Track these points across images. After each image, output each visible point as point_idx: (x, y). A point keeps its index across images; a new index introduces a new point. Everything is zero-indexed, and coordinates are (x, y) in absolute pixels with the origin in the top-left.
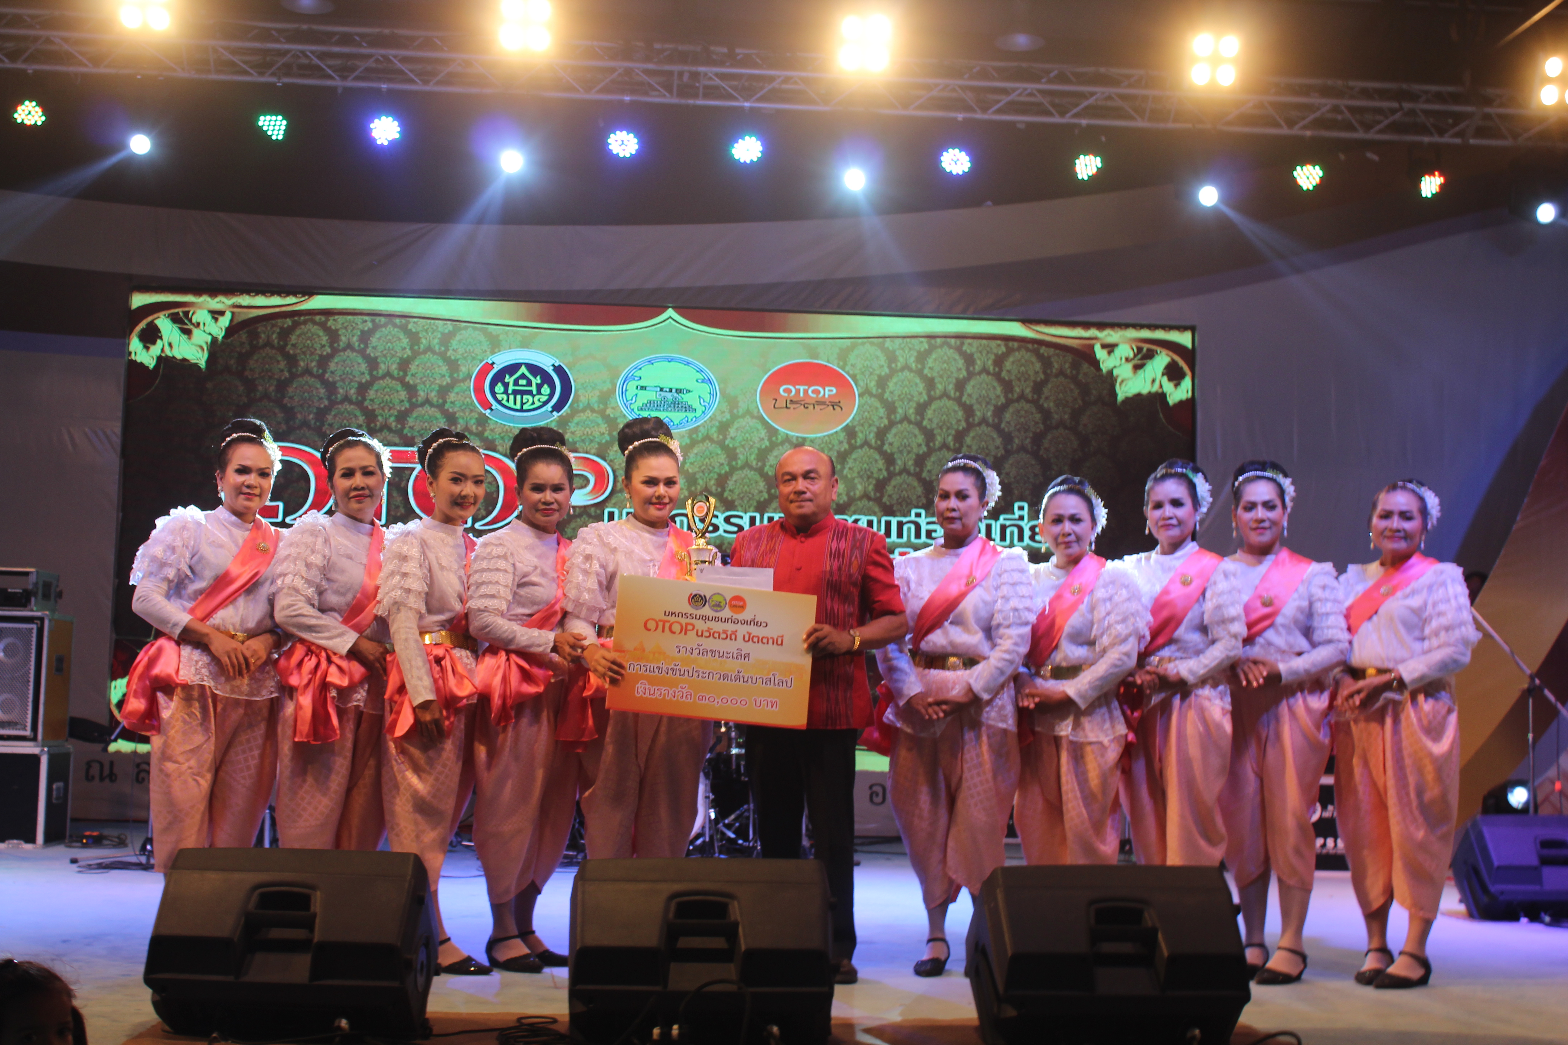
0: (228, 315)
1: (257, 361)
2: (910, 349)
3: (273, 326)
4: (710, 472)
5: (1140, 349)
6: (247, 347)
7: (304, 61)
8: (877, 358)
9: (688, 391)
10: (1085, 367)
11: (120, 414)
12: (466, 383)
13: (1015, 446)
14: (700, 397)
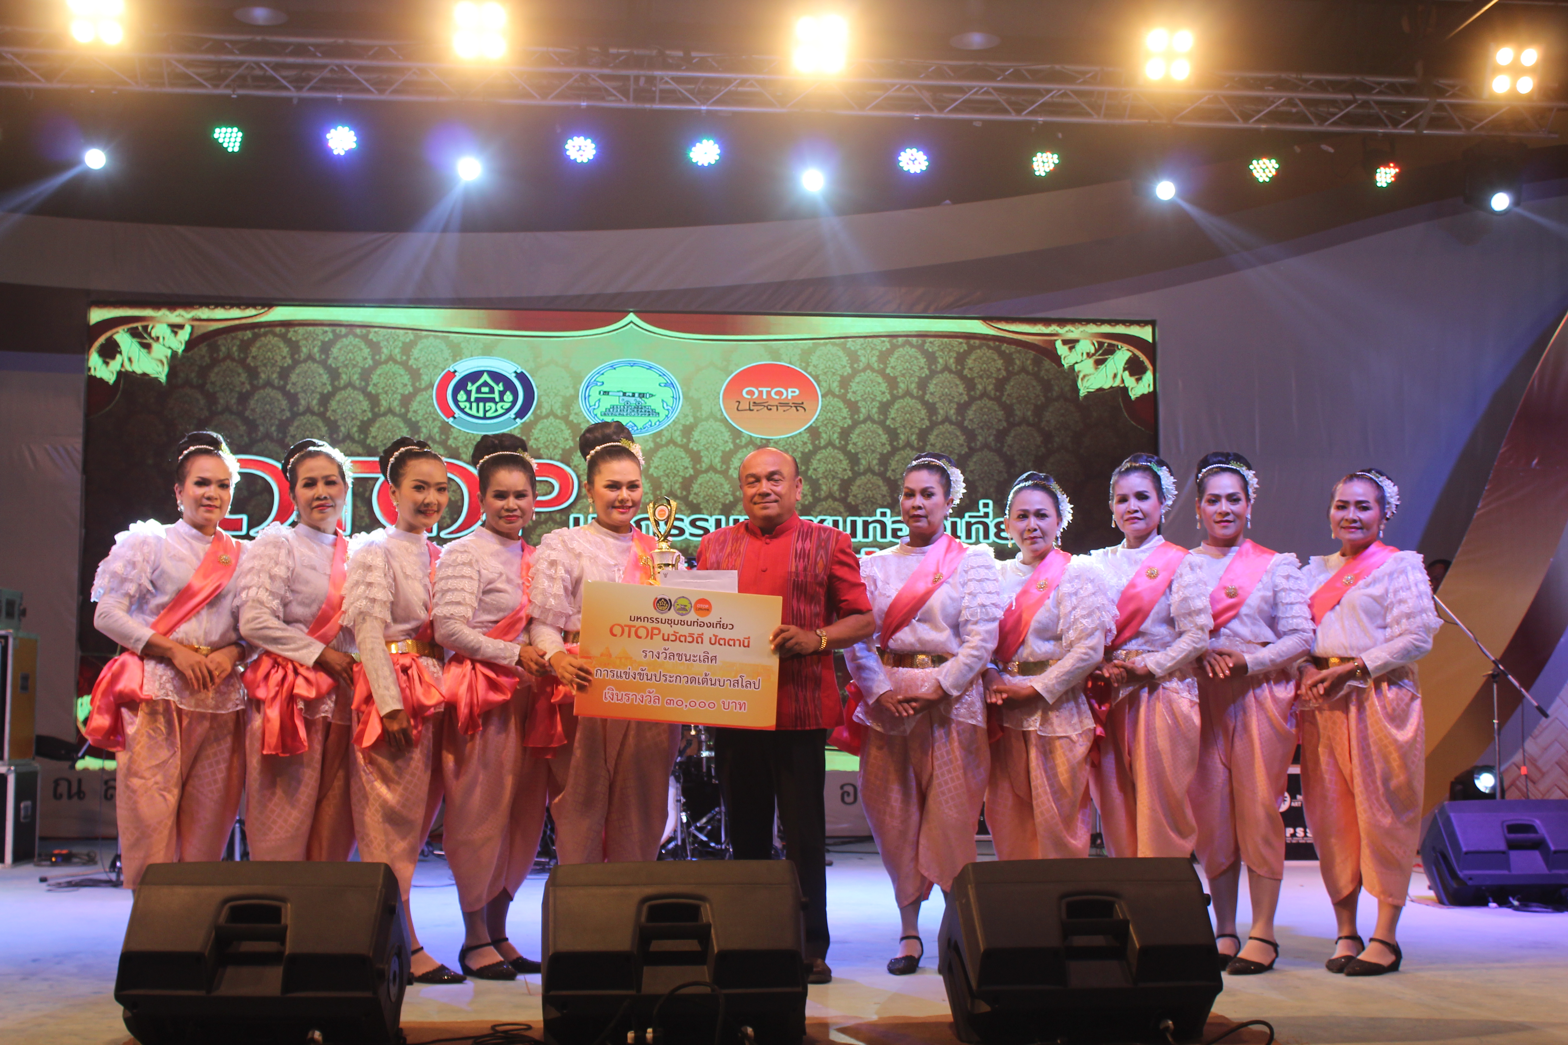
0: (188, 329)
1: (217, 374)
2: (872, 349)
3: (233, 338)
4: (675, 476)
5: (1101, 344)
6: (207, 360)
7: (258, 72)
8: (840, 358)
9: (652, 395)
10: (1047, 363)
11: (81, 430)
12: (428, 392)
13: (978, 443)
14: (663, 401)
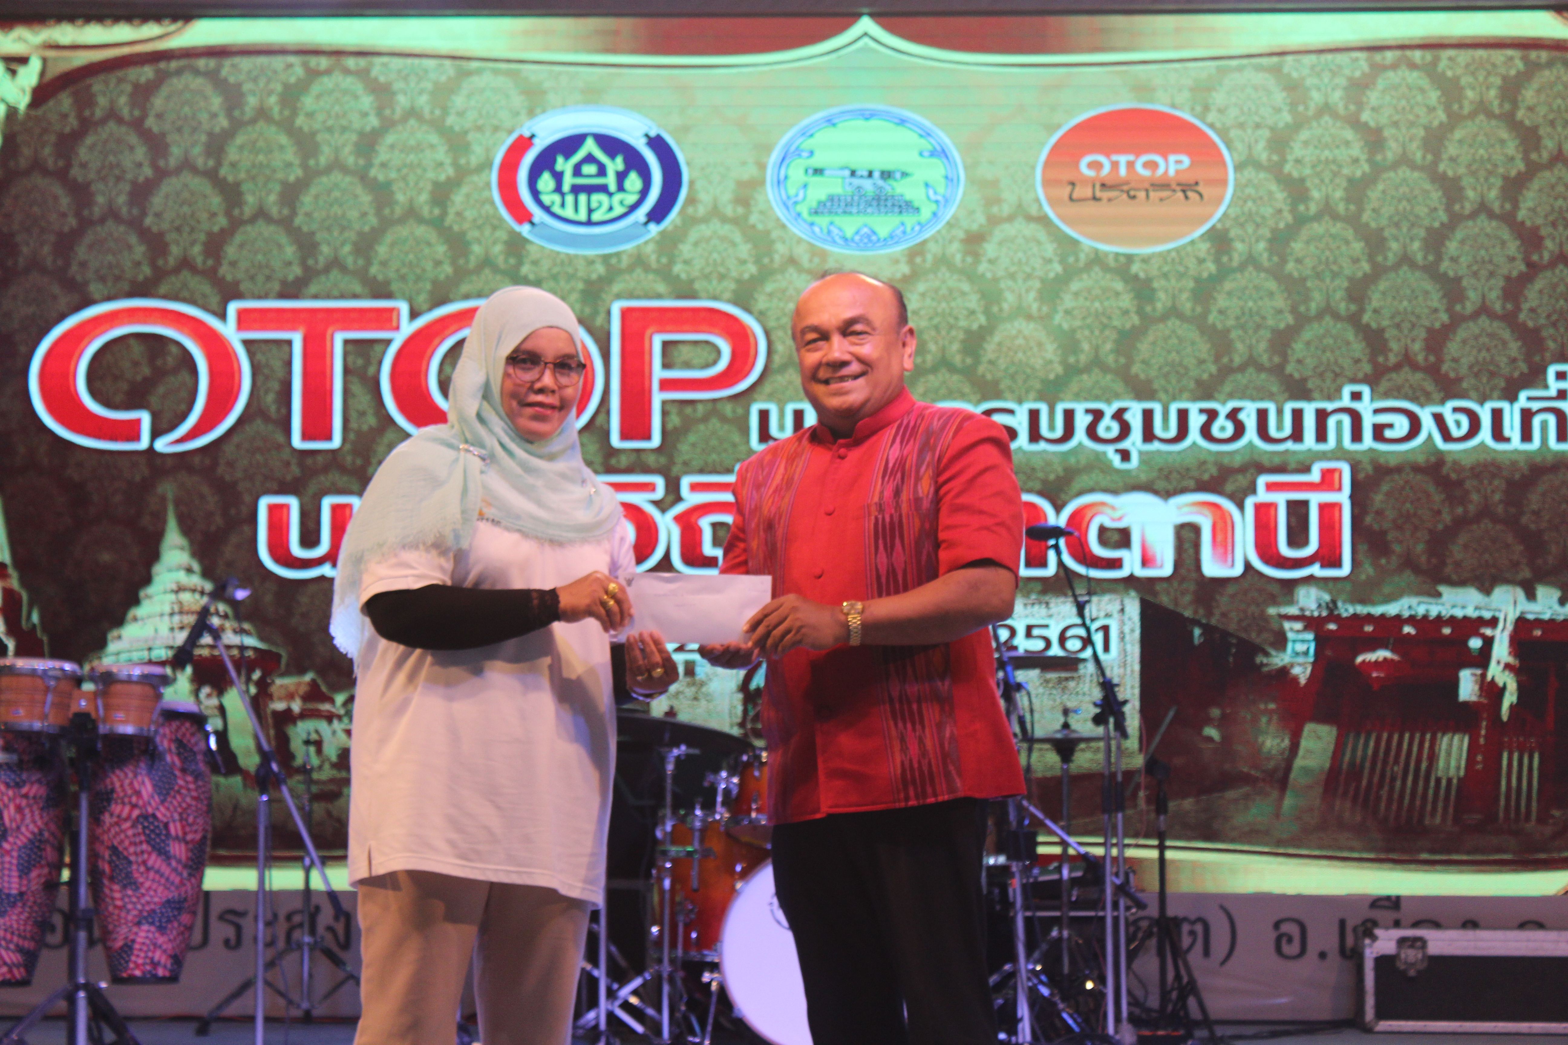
0: (35, 65)
1: (92, 148)
2: (1334, 74)
3: (120, 81)
4: (951, 327)
6: (73, 122)
8: (1269, 93)
9: (904, 174)
12: (484, 176)
13: (1546, 256)
14: (927, 185)
